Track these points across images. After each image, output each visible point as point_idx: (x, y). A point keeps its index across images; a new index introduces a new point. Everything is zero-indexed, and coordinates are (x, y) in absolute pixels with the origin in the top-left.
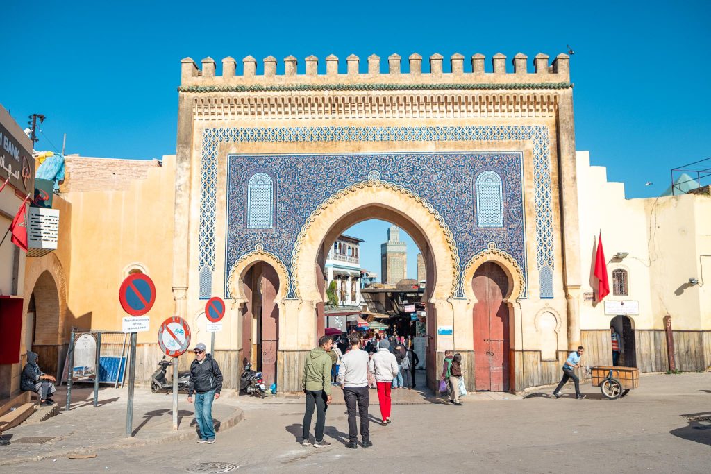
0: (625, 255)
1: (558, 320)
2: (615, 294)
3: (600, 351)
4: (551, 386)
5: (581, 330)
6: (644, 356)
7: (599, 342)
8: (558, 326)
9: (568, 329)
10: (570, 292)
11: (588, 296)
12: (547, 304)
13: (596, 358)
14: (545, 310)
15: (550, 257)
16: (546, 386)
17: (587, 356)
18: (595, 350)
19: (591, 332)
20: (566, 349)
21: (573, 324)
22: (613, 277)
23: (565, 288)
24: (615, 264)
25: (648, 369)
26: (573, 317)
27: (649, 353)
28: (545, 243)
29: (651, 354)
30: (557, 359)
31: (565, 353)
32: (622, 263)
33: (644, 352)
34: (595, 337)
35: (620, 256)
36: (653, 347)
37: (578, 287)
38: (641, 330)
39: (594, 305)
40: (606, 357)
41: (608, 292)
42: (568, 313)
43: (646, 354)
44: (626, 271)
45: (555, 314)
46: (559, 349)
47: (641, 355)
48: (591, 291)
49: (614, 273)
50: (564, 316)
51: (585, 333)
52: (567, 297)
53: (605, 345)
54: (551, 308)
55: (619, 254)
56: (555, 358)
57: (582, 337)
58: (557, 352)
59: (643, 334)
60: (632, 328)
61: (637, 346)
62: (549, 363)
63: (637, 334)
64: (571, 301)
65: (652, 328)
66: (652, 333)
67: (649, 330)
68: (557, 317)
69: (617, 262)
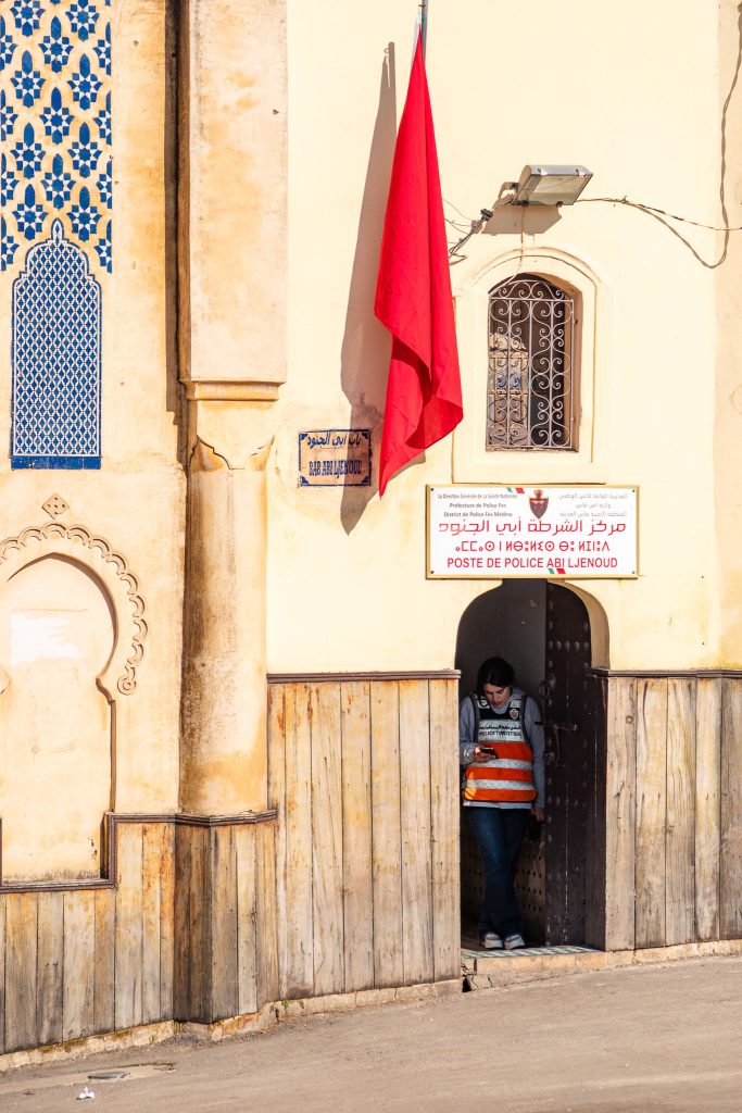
0: (573, 184)
1: (126, 609)
2: (497, 439)
3: (386, 812)
4: (57, 1055)
5: (273, 679)
6: (652, 842)
7: (380, 755)
8: (126, 650)
9: (188, 669)
10: (209, 423)
11: (324, 454)
12: (54, 505)
13: (359, 856)
14: (34, 548)
15: (90, 182)
16: (20, 1059)
17: (305, 848)
18: (356, 806)
19: (331, 692)
20: (170, 804)
21: (218, 637)
22: (494, 327)
23: (180, 397)
24: (510, 241)
25: (674, 923)
26: (218, 587)
27: (680, 822)
28: (59, 81)
29: (694, 827)
30: (107, 873)
31: (161, 835)
32: (553, 237)
33: (652, 816)
34: (355, 722)
35: (541, 189)
36: (707, 783)
37: (258, 391)
38: (644, 677)
39: (350, 515)
40: (422, 856)
41: (452, 415)
42: (194, 566)
43: (668, 830)
44: (576, 294)
45: (108, 571)
46: (120, 810)
47: (636, 831)
48: (338, 414)
49: (496, 306)
50: (166, 585)
51: (298, 698)
52: (190, 455)
53: (417, 777)
54: (82, 531)
55: (532, 176)
56: (94, 866)
57: (276, 723)
58: (109, 829)
59: (654, 697)
60: (595, 664)
61: (615, 778)
62: (49, 903)
63: (617, 698)
64: (214, 485)
65: (711, 663)
66: (708, 693)
67: (694, 677)
68: (119, 589)
69: (519, 228)
